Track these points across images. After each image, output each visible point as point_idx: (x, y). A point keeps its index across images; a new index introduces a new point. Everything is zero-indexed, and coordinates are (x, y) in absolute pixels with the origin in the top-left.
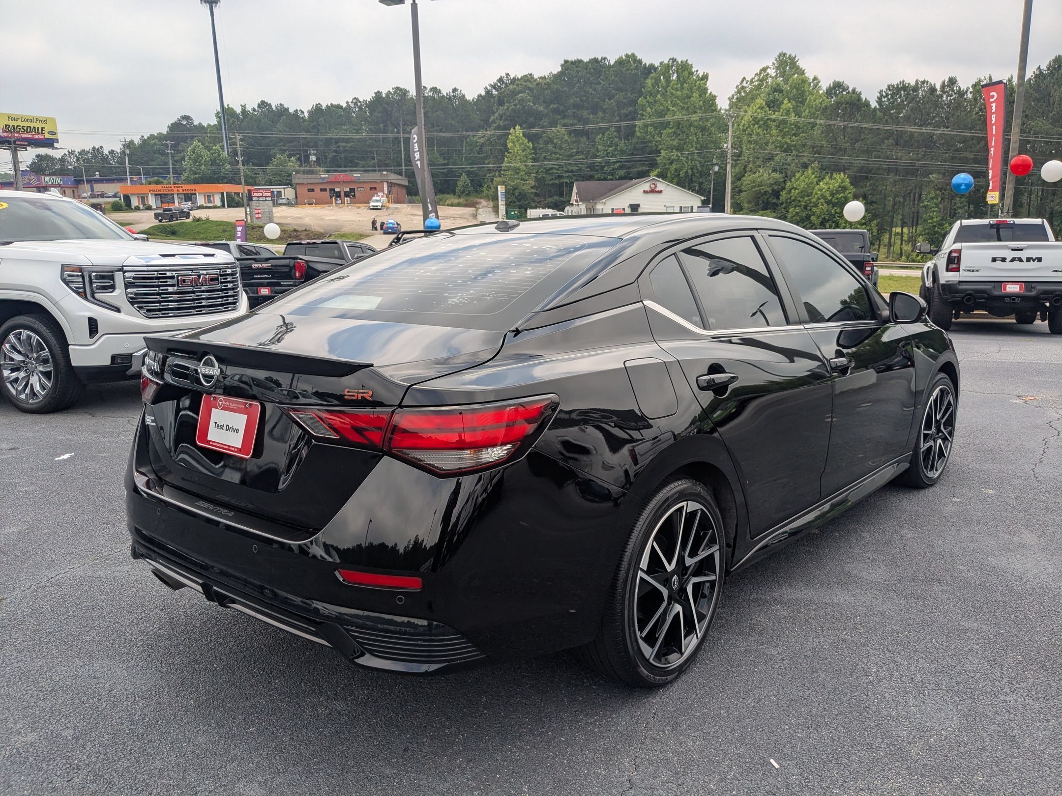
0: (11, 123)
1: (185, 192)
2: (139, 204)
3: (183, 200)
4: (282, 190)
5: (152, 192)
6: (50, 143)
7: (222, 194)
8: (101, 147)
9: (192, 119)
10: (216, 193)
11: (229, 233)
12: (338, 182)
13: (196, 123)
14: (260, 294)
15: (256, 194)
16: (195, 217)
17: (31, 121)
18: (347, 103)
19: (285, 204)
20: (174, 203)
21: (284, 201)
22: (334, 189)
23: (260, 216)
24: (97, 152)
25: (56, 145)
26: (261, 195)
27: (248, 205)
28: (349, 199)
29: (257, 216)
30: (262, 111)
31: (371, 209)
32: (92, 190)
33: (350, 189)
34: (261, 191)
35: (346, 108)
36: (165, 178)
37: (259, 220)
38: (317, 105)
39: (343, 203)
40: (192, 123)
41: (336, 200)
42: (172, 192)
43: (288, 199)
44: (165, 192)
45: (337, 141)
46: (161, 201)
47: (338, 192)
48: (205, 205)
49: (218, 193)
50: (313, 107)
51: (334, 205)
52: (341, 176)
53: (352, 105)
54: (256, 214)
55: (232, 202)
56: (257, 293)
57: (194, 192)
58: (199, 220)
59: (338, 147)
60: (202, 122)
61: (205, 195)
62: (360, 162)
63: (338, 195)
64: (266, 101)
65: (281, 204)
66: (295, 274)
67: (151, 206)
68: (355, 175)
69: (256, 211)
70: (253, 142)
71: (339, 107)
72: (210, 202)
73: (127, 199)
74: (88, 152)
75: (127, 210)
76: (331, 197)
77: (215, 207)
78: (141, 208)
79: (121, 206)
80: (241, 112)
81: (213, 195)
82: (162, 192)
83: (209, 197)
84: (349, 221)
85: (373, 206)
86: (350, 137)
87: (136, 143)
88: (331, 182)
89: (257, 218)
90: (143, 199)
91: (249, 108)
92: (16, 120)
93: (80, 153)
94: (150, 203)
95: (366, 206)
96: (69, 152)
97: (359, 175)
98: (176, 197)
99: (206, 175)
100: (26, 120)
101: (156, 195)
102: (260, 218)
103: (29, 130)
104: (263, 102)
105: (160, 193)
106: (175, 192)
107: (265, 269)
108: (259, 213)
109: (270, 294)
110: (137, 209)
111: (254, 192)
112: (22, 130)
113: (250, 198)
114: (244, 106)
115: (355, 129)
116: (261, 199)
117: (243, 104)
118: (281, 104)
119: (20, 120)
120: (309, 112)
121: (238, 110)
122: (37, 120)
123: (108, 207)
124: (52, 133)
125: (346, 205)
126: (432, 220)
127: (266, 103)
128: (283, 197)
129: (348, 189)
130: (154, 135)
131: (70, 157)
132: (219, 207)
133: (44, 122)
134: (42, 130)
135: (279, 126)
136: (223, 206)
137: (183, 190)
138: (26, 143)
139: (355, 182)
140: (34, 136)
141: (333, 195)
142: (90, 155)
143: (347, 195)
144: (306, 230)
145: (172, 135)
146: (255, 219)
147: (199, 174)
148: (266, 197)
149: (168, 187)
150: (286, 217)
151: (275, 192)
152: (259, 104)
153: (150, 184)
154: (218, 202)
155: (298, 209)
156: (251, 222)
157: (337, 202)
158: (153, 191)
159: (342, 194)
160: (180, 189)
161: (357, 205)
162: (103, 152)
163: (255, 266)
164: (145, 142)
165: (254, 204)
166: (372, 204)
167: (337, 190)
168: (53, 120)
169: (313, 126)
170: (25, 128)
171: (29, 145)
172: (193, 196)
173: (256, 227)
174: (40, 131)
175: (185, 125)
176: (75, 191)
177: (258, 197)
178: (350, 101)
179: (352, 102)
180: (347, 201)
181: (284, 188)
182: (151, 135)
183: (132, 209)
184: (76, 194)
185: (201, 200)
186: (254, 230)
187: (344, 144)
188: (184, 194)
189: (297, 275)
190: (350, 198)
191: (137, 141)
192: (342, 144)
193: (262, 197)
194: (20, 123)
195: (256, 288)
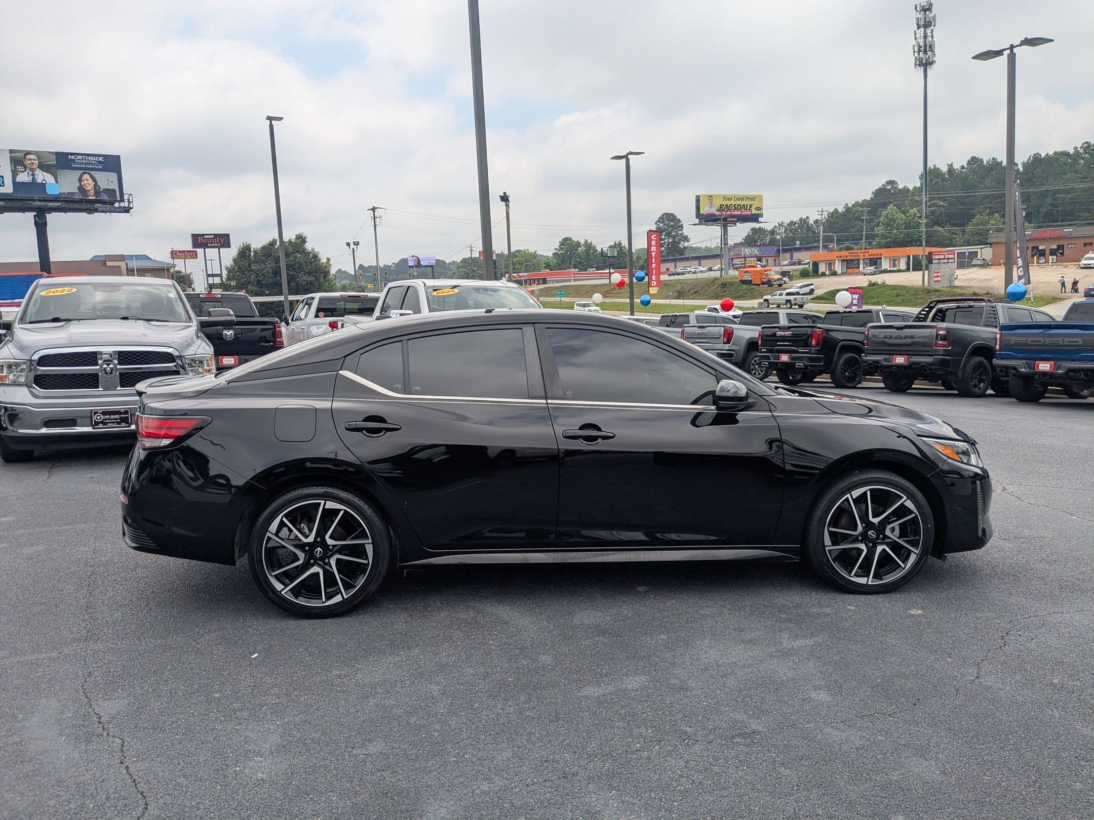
0: (725, 203)
1: (870, 257)
2: (826, 271)
3: (868, 265)
4: (979, 251)
5: (839, 258)
6: (755, 218)
7: (909, 257)
8: (808, 217)
9: (897, 184)
10: (902, 256)
11: (902, 297)
12: (1044, 239)
13: (901, 187)
14: (780, 361)
15: (937, 257)
16: (871, 281)
17: (742, 199)
18: (1076, 148)
19: (978, 266)
20: (859, 268)
21: (979, 262)
22: (1037, 247)
23: (939, 279)
24: (804, 221)
25: (760, 219)
26: (943, 257)
27: (927, 268)
28: (1055, 257)
29: (936, 279)
30: (971, 168)
31: (1082, 268)
32: (792, 258)
33: (1058, 246)
34: (943, 253)
35: (1073, 154)
36: (857, 244)
37: (937, 283)
38: (1035, 155)
39: (1047, 262)
40: (897, 187)
41: (1038, 259)
42: (857, 258)
43: (984, 259)
44: (851, 258)
45: (1055, 192)
46: (847, 266)
47: (1042, 250)
48: (889, 269)
49: (905, 256)
50: (1029, 158)
51: (1035, 264)
52: (1048, 232)
53: (1081, 151)
54: (935, 277)
55: (917, 265)
56: (779, 359)
57: (879, 256)
58: (874, 284)
59: (1056, 199)
60: (907, 185)
61: (890, 260)
62: (1082, 214)
63: (1042, 254)
64: (977, 157)
65: (974, 266)
66: (812, 342)
67: (836, 272)
68: (1065, 230)
69: (936, 275)
70: (955, 201)
71: (1066, 154)
72: (894, 265)
73: (816, 265)
74: (795, 223)
75: (814, 276)
76: (1033, 256)
77: (899, 271)
78: (827, 274)
79: (808, 272)
80: (948, 171)
81: (899, 259)
82: (848, 258)
83: (894, 260)
84: (1043, 283)
85: (1084, 265)
86: (1071, 187)
87: (840, 211)
88: (1035, 239)
89: (935, 281)
90: (830, 264)
91: (956, 166)
92: (730, 199)
93: (788, 225)
94: (836, 269)
95: (1076, 265)
96: (779, 224)
97: (1071, 230)
98: (861, 262)
99: (898, 238)
100: (738, 199)
101: (843, 261)
102: (939, 281)
103: (737, 207)
104: (973, 158)
105: (847, 258)
106: (862, 257)
107: (787, 337)
108: (938, 276)
109: (789, 361)
110: (824, 274)
111: (935, 255)
112: (733, 208)
113: (930, 261)
114: (951, 165)
115: (1079, 178)
116: (942, 261)
117: (950, 163)
118: (993, 159)
119: (733, 199)
120: (1024, 164)
121: (944, 169)
122: (747, 198)
123: (797, 273)
124: (759, 209)
125: (1050, 264)
126: (1017, 286)
127: (977, 159)
128: (979, 257)
129: (1055, 247)
130: (858, 202)
131: (780, 229)
132: (903, 271)
133: (753, 199)
134: (750, 207)
135: (987, 182)
136: (908, 269)
137: (869, 255)
138: (736, 219)
139: (1066, 238)
140: (743, 213)
141: (1036, 254)
142: (797, 225)
143: (1053, 253)
144: (987, 294)
145: (876, 201)
146: (933, 283)
147: (891, 238)
148: (948, 259)
149: (855, 253)
150: (971, 280)
151: (967, 253)
152: (969, 161)
153: (840, 251)
154: (903, 266)
155: (991, 270)
156: (929, 286)
157: (1040, 261)
158: (841, 257)
159: (1048, 252)
160: (867, 254)
161: (1065, 264)
162: (808, 222)
163: (779, 333)
164: (848, 210)
165: (933, 267)
166: (1083, 262)
167: (1041, 248)
168: (761, 197)
169: (1026, 179)
170: (736, 206)
171: (738, 221)
172: (879, 260)
173: (932, 291)
174: (748, 208)
175: (889, 190)
176: (777, 260)
177: (939, 259)
178: (1079, 146)
179: (1081, 148)
180: (1053, 260)
181: (981, 248)
182: (856, 202)
183: (819, 275)
184: (777, 262)
185: (885, 265)
186: (930, 294)
187: (1063, 196)
188: (870, 259)
189: (813, 343)
190: (1057, 256)
191: (841, 209)
192: (1060, 196)
193: (944, 259)
194: (733, 202)
195: (777, 354)
